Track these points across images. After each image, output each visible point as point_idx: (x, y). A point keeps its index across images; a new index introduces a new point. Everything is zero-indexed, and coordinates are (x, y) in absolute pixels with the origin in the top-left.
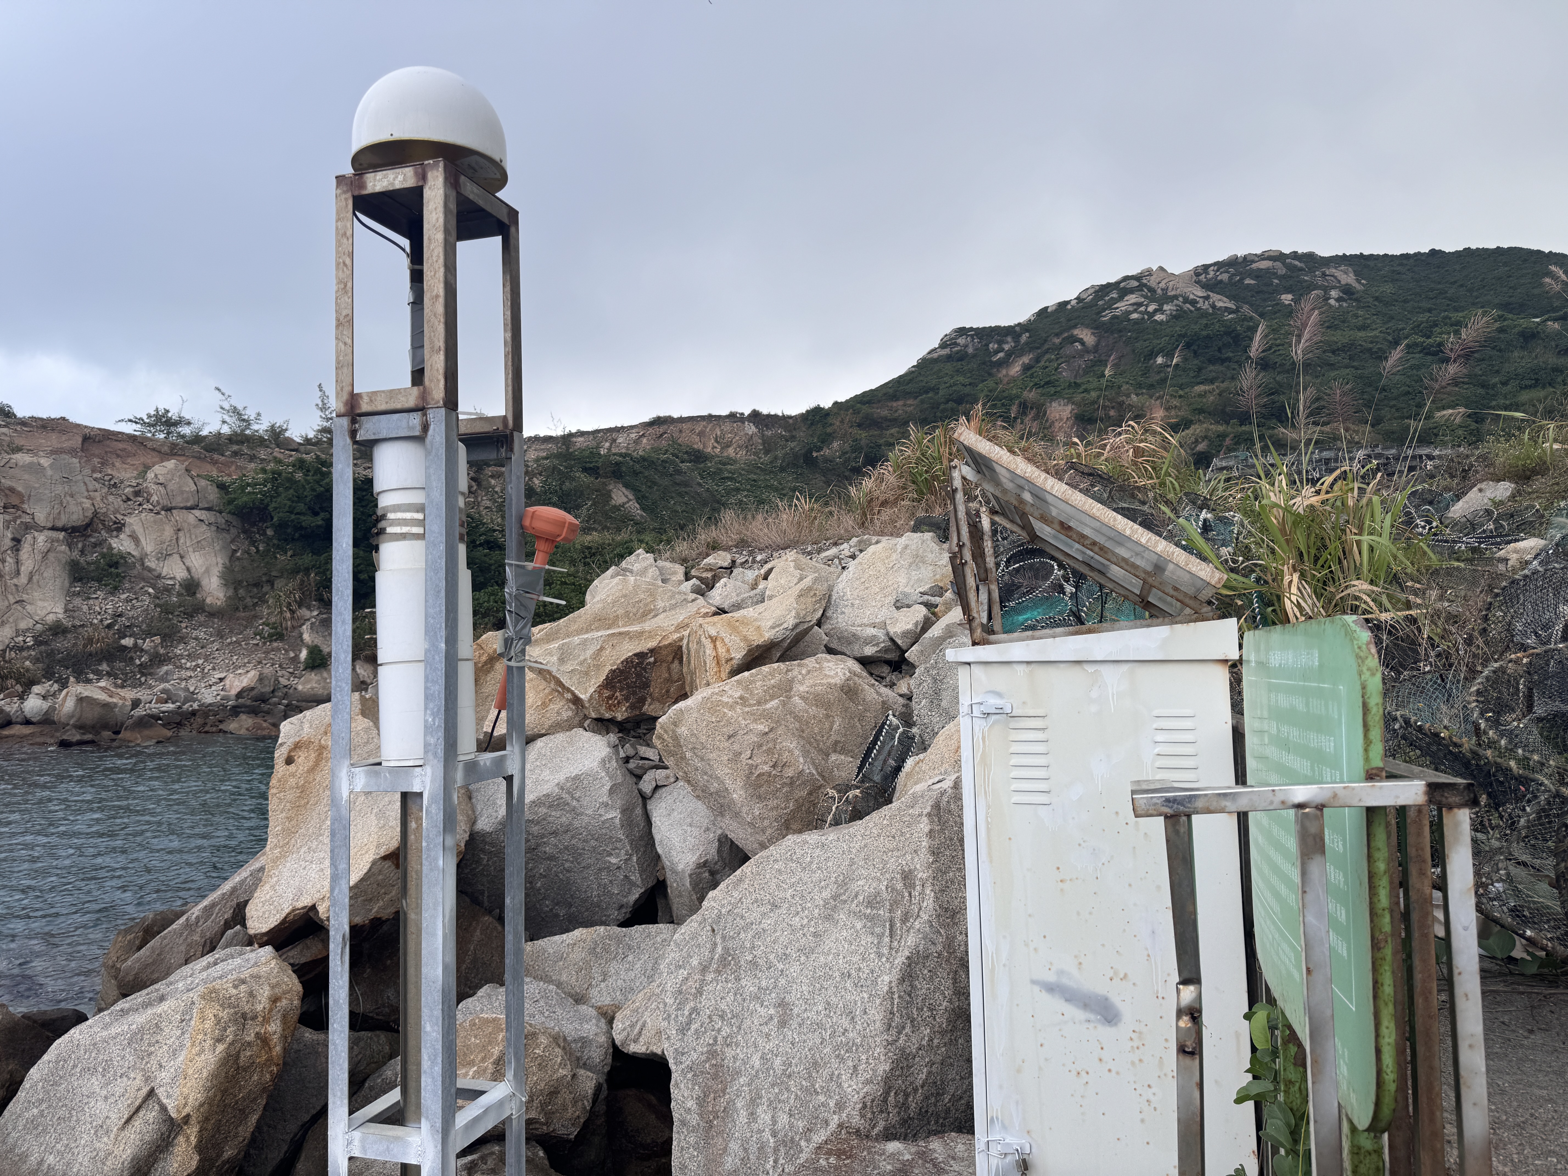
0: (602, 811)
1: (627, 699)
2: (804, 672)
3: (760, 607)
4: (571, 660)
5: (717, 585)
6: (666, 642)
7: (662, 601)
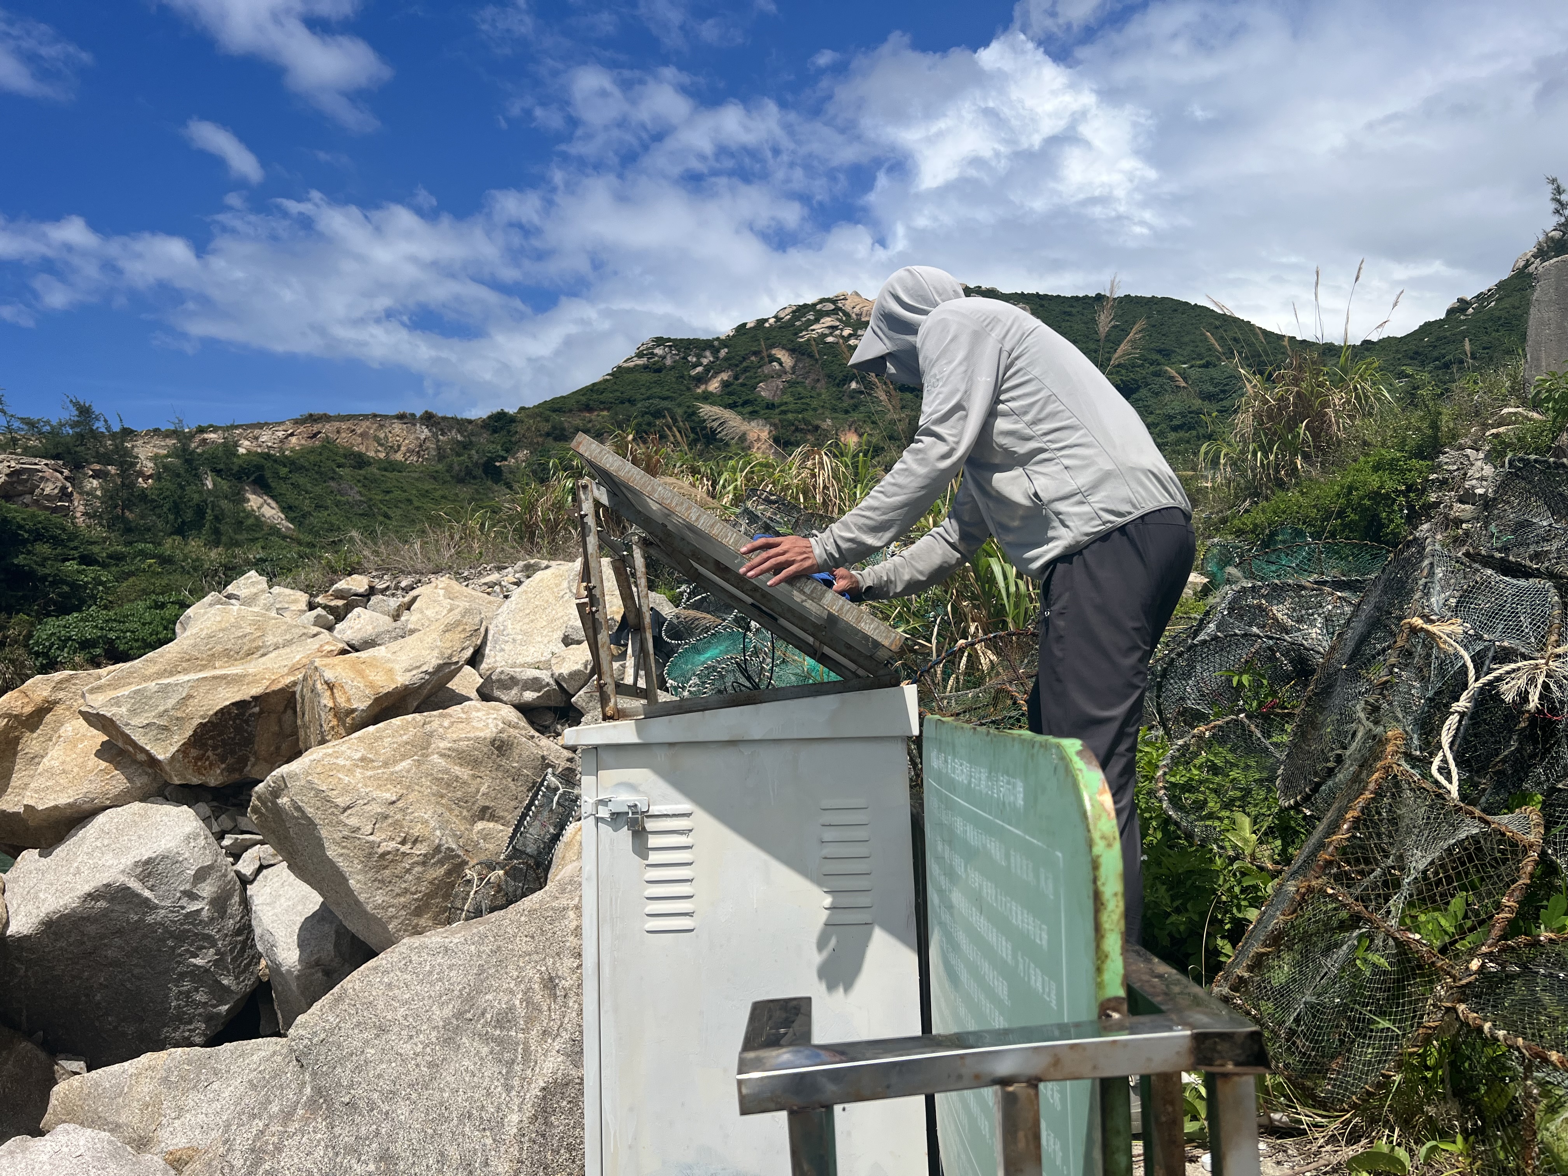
0: (184, 902)
1: (222, 759)
2: (446, 723)
3: (399, 644)
4: (146, 711)
5: (349, 616)
6: (276, 687)
7: (275, 636)
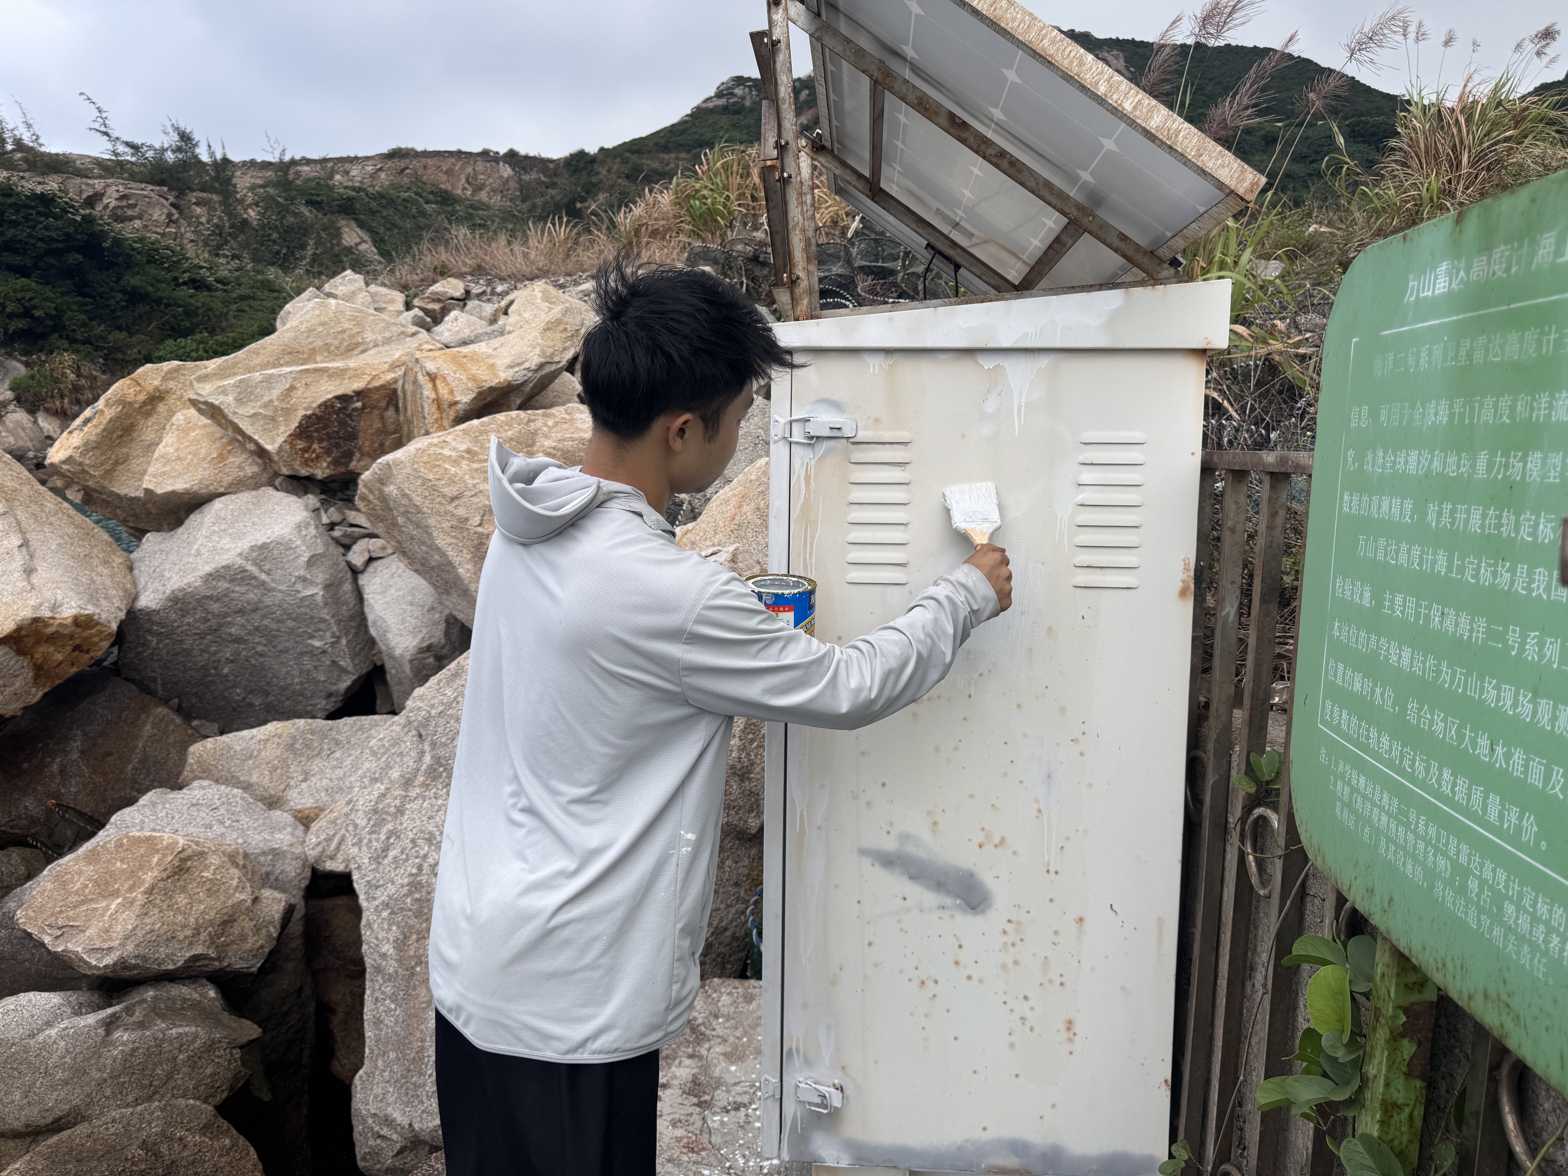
0: (299, 586)
1: (328, 452)
2: (550, 423)
3: (496, 342)
4: (251, 401)
5: (447, 319)
6: (377, 383)
7: (373, 333)
